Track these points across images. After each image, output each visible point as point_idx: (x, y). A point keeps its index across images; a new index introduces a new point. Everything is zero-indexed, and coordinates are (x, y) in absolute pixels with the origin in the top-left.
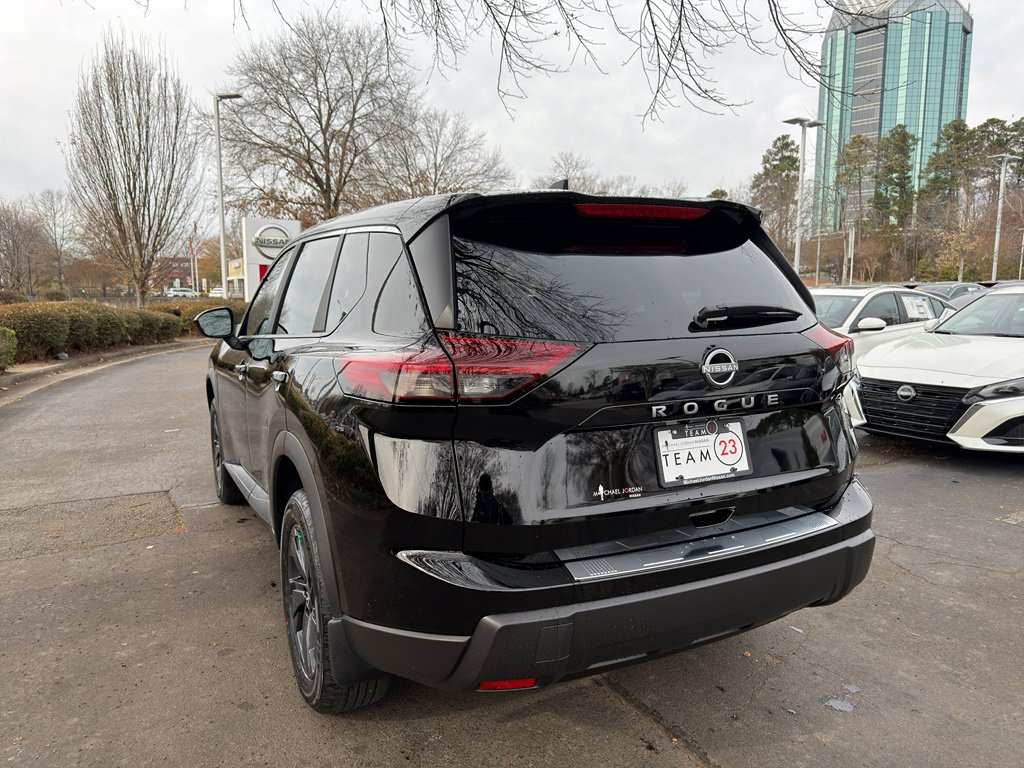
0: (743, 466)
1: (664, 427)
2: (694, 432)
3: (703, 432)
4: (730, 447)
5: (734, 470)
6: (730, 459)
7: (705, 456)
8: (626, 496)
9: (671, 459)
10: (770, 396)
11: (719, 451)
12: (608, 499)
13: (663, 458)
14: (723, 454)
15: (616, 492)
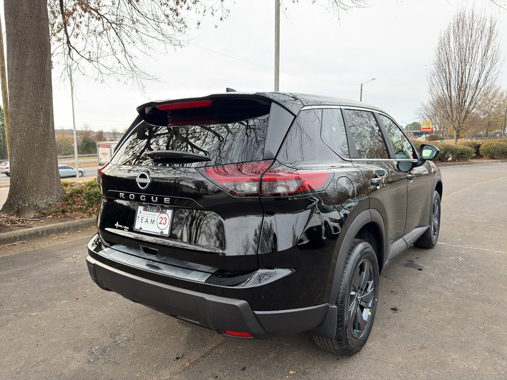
0: (166, 232)
1: (142, 205)
2: (151, 210)
3: (154, 211)
4: (163, 221)
5: (162, 232)
6: (162, 227)
7: (153, 222)
8: (123, 229)
9: (140, 219)
10: (165, 199)
11: (159, 222)
12: (119, 228)
13: (137, 218)
14: (160, 223)
15: (121, 226)
